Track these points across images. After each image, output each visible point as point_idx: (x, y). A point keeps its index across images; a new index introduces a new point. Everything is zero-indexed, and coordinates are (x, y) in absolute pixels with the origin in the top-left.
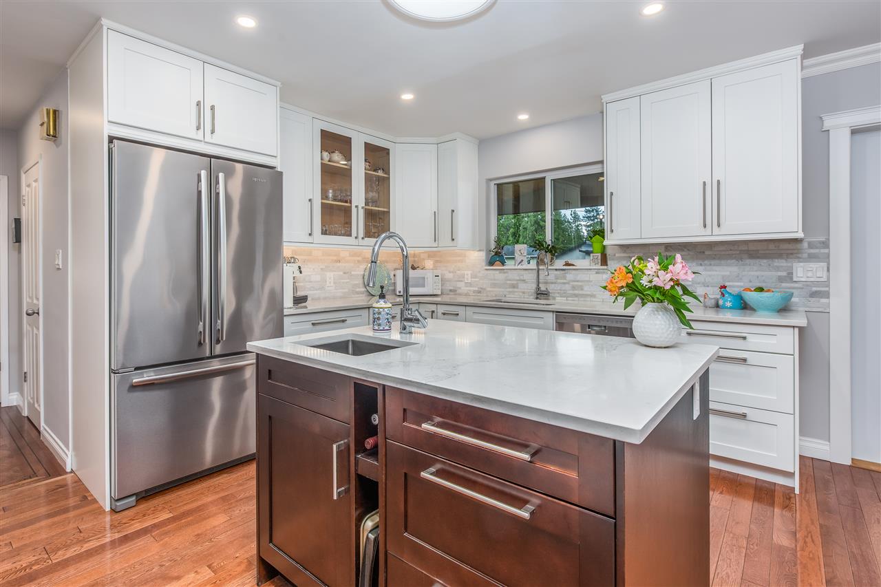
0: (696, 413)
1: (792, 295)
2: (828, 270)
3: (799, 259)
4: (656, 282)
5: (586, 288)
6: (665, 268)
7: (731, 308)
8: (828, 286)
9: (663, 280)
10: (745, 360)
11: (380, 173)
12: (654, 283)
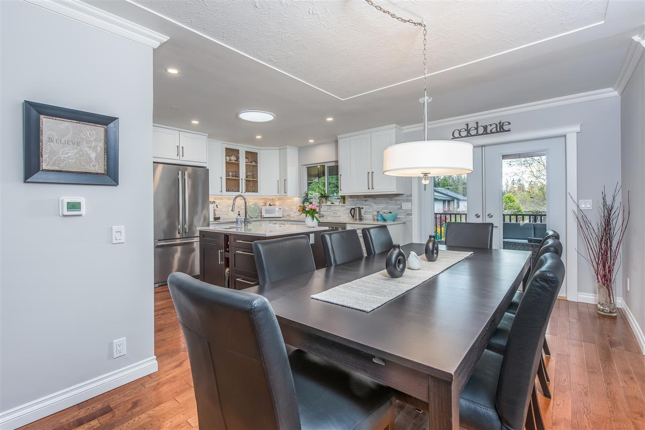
0: (312, 242)
2: (412, 205)
3: (403, 201)
5: (338, 213)
7: (381, 220)
8: (412, 211)
11: (254, 163)
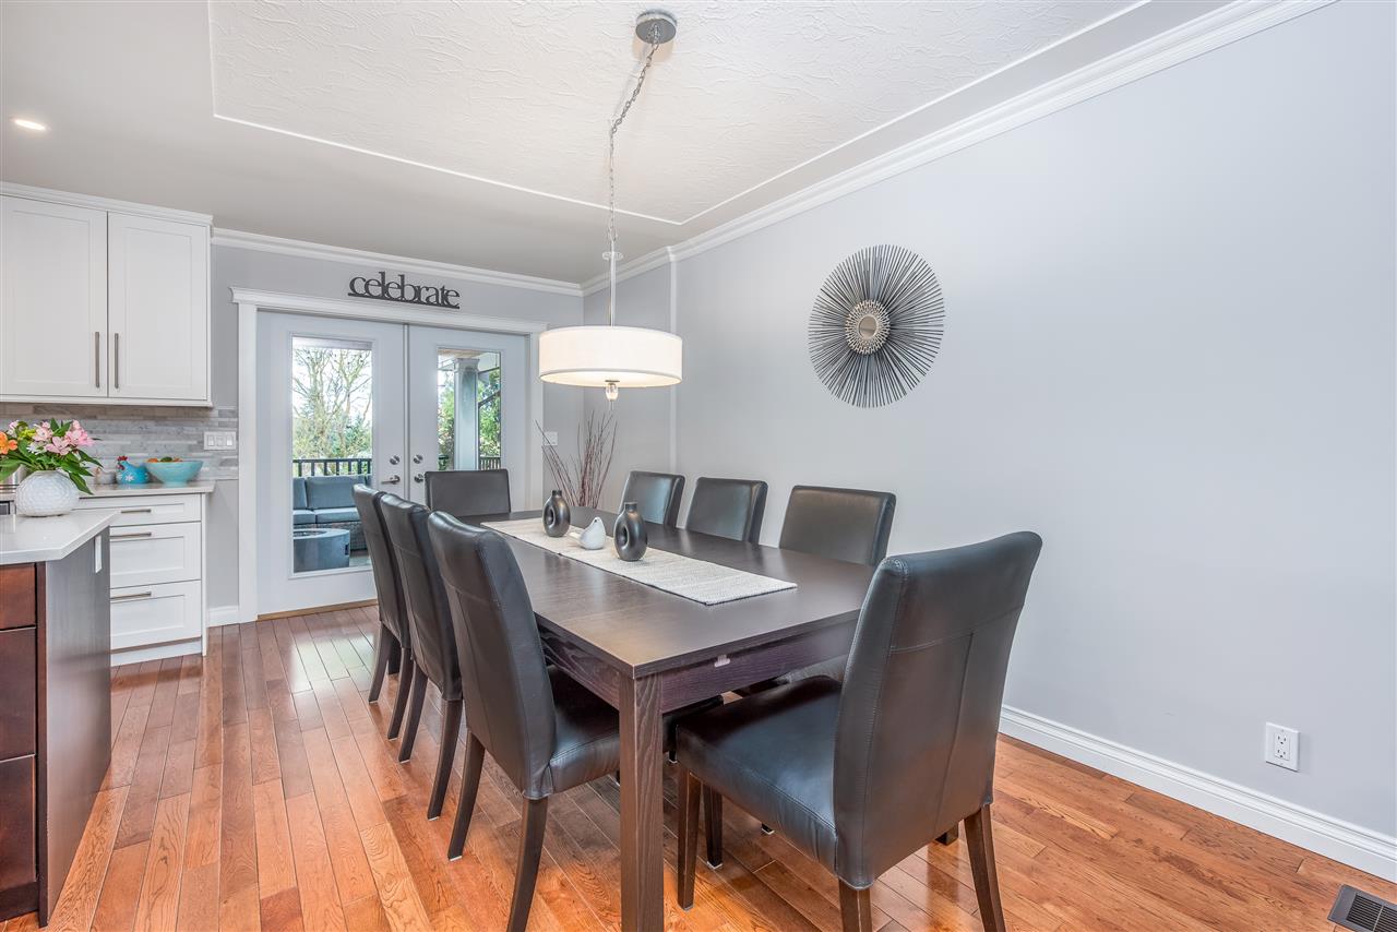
0: (98, 568)
1: (201, 464)
2: (237, 439)
3: (211, 428)
4: (49, 447)
6: (62, 435)
7: (132, 482)
8: (238, 454)
9: (60, 446)
10: (149, 534)
12: (45, 450)
